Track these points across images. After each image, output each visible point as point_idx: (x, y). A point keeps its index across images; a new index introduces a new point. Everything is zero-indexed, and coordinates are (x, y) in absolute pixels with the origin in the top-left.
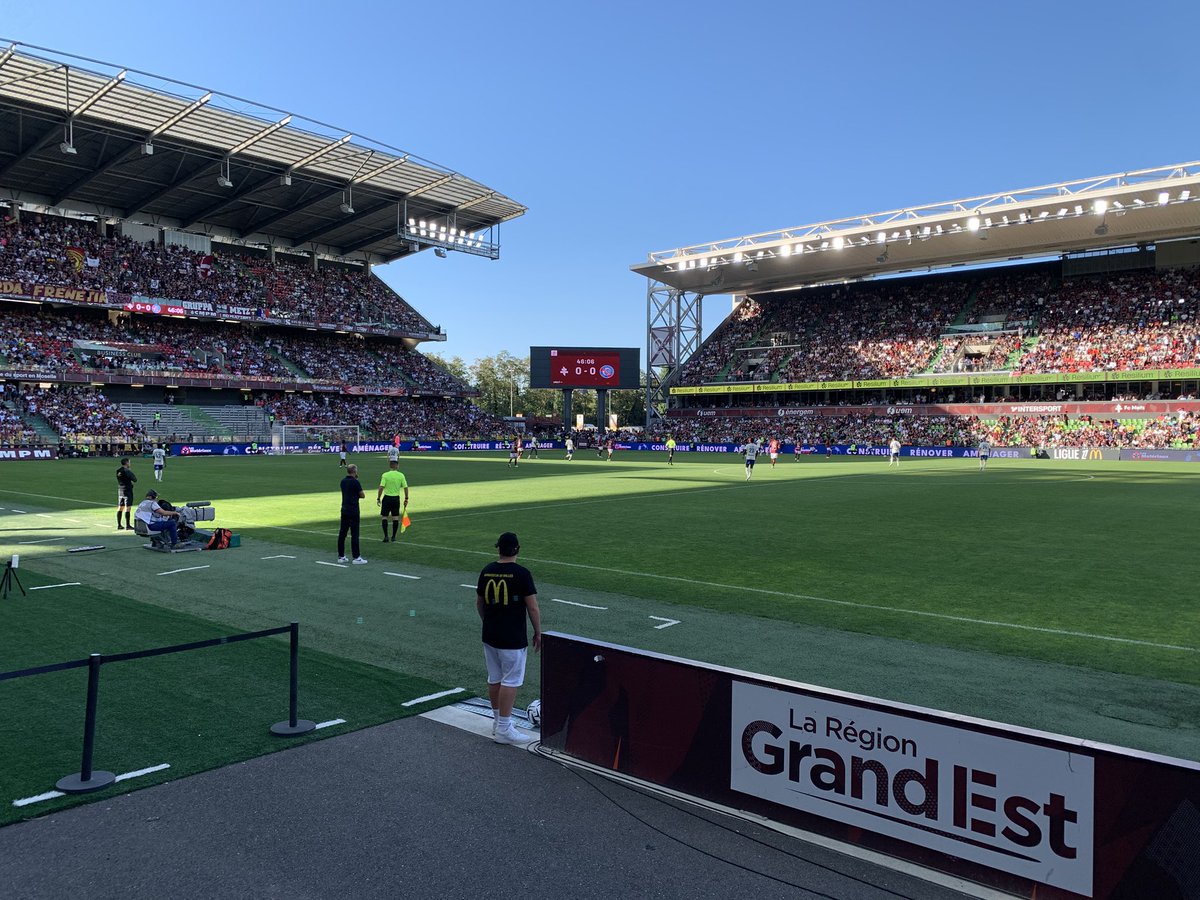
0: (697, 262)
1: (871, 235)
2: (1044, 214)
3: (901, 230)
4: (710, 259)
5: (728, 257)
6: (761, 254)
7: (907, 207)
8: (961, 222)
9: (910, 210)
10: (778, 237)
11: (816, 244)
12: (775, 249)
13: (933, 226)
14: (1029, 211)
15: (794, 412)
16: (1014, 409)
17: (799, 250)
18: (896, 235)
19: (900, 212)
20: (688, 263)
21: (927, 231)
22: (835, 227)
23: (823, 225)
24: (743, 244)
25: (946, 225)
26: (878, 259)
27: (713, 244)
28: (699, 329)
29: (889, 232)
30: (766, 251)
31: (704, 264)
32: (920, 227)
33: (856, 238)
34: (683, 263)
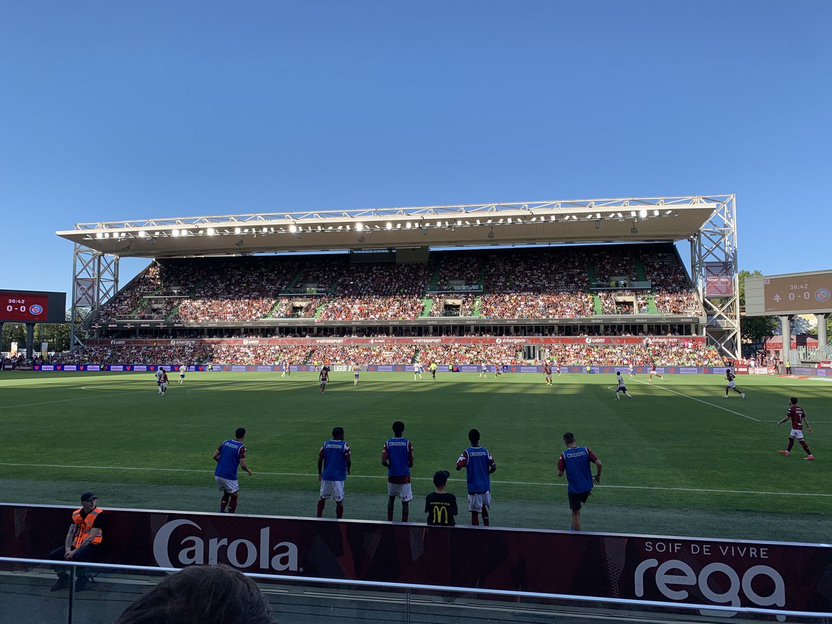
0: (111, 234)
1: (231, 229)
2: (330, 228)
3: (250, 228)
4: (120, 233)
5: (135, 233)
6: (157, 233)
7: (257, 213)
8: (285, 227)
9: (259, 215)
10: (174, 222)
11: (196, 230)
12: (168, 231)
13: (269, 227)
14: (323, 225)
15: (182, 342)
16: (318, 341)
17: (184, 233)
18: (246, 231)
19: (254, 216)
20: (104, 234)
21: (265, 230)
22: (212, 220)
23: (204, 218)
24: (148, 225)
25: (277, 227)
26: (237, 245)
27: (127, 222)
28: (116, 281)
29: (243, 228)
30: (161, 232)
31: (116, 236)
32: (261, 227)
33: (221, 229)
34: (101, 233)
